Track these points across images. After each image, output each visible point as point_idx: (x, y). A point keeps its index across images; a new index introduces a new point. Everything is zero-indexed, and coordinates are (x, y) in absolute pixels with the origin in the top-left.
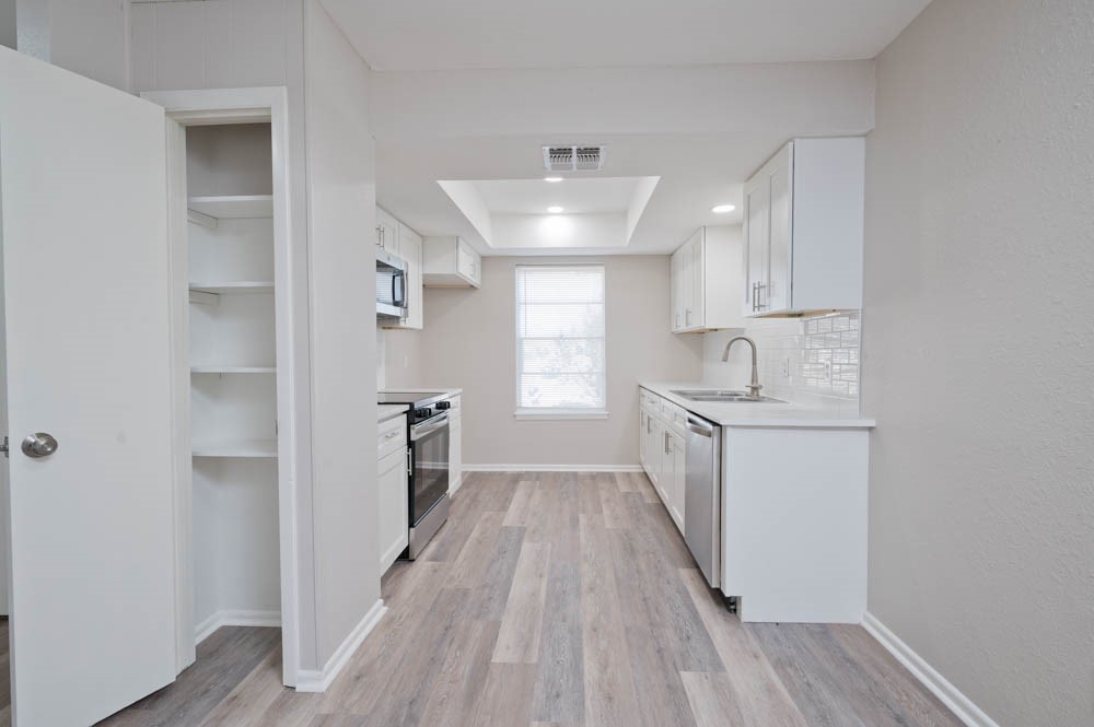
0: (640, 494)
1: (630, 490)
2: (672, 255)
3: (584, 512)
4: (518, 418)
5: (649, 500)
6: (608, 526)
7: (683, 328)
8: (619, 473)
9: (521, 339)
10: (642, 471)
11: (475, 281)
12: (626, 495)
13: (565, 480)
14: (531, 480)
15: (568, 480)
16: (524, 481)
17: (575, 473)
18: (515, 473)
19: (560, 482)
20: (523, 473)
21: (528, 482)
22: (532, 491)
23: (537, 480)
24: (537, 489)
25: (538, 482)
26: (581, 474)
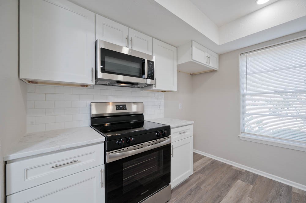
4: (241, 138)
9: (244, 95)
13: (277, 194)
14: (247, 182)
15: (281, 195)
16: (241, 181)
17: (289, 188)
18: (238, 170)
19: (271, 193)
20: (244, 172)
21: (243, 182)
22: (242, 196)
23: (252, 183)
24: (247, 195)
25: (252, 186)
26: (297, 192)
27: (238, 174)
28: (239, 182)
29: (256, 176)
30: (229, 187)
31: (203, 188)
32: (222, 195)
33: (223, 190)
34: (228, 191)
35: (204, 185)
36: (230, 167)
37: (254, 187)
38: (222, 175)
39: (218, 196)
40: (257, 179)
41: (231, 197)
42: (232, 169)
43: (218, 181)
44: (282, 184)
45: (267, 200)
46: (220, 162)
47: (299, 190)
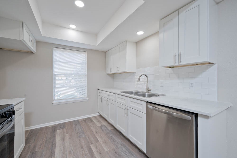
0: (104, 125)
1: (101, 125)
2: (106, 52)
3: (92, 144)
4: (54, 104)
5: (110, 128)
6: (106, 150)
7: (109, 72)
8: (92, 117)
9: (55, 75)
10: (99, 115)
11: (33, 49)
12: (101, 127)
13: (75, 125)
14: (61, 129)
15: (77, 125)
16: (58, 130)
17: (78, 121)
18: (53, 126)
19: (74, 126)
20: (57, 125)
21: (60, 130)
22: (64, 136)
23: (64, 128)
24: (66, 134)
25: (65, 129)
26: (80, 120)
27: (54, 129)
28: (58, 131)
29: (63, 124)
30: (54, 137)
31: (38, 150)
32: (54, 143)
33: (52, 141)
34: (55, 139)
35: (37, 148)
36: (47, 127)
37: (66, 128)
38: (45, 134)
39: (52, 145)
40: (65, 125)
41: (59, 140)
42: (49, 128)
43: (45, 139)
44: (75, 120)
45: (74, 130)
46: (37, 129)
47: (80, 119)
